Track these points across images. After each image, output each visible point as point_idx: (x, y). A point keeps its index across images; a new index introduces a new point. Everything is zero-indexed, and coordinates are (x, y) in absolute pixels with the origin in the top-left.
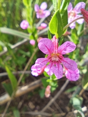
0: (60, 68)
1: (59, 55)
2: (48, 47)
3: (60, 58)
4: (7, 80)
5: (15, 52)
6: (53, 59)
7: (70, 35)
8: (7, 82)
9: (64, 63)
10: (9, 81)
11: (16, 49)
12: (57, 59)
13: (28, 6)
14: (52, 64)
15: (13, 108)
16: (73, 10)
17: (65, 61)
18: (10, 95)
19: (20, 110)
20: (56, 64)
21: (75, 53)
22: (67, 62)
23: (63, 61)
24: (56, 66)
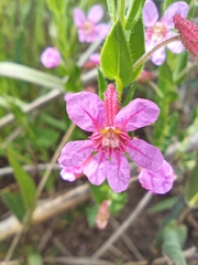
0: (122, 166)
1: (119, 132)
2: (92, 114)
3: (124, 141)
4: (13, 186)
5: (32, 119)
6: (106, 142)
7: (155, 80)
8: (12, 191)
9: (133, 152)
10: (18, 188)
11: (35, 113)
12: (116, 143)
13: (59, 14)
14: (103, 155)
15: (28, 249)
16: (159, 20)
17: (135, 149)
18: (20, 219)
19: (43, 254)
20: (113, 154)
21: (169, 123)
22: (139, 151)
23: (130, 146)
24: (114, 159)
